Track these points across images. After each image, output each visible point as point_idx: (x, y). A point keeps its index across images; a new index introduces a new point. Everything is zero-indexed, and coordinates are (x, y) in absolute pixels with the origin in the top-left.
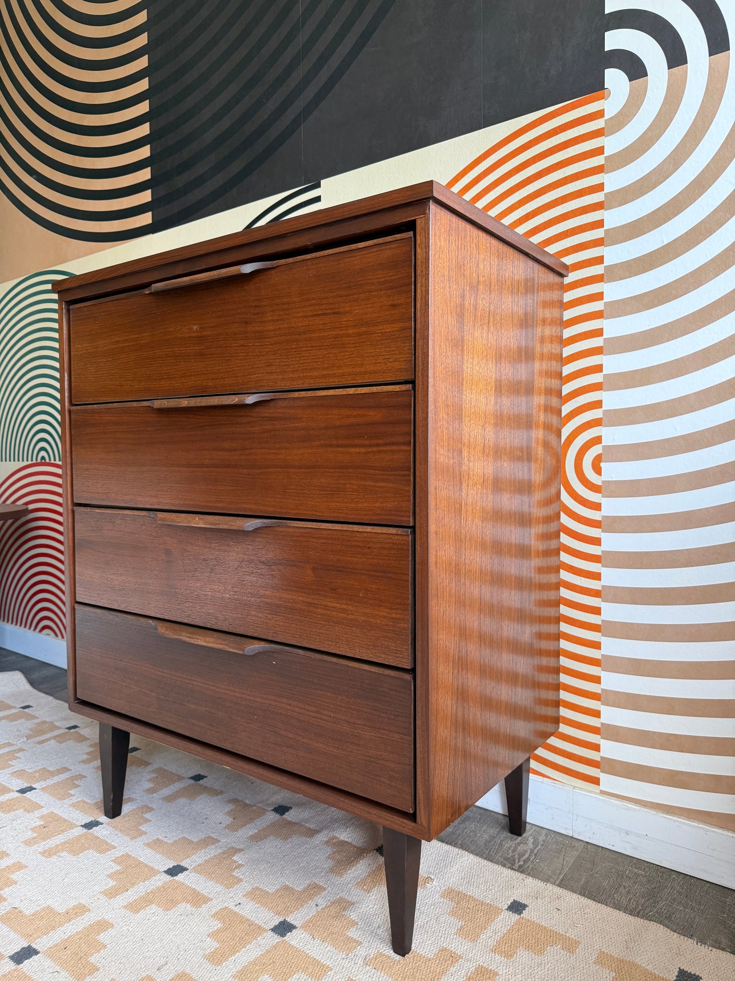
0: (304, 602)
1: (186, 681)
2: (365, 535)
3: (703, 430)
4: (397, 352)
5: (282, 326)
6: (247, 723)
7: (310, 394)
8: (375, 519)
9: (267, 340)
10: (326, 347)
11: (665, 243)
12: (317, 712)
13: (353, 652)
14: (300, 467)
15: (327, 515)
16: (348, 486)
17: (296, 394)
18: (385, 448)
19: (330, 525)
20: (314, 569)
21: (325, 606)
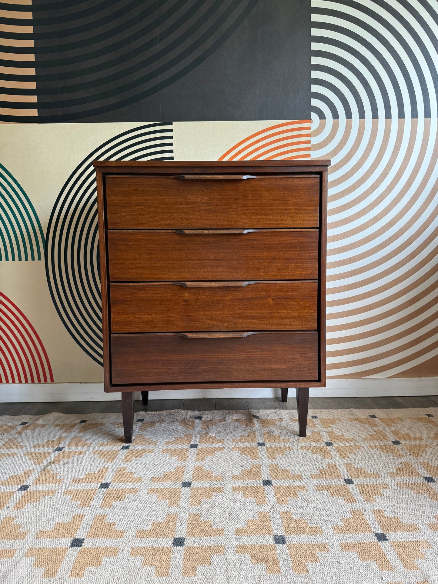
0: (268, 313)
1: (199, 357)
2: (298, 284)
3: (343, 246)
4: (313, 217)
5: (257, 203)
6: (237, 367)
7: (271, 230)
8: (303, 278)
9: (249, 208)
10: (280, 213)
11: (332, 180)
12: (275, 354)
13: (293, 328)
14: (266, 259)
15: (280, 278)
16: (290, 266)
17: (265, 230)
18: (307, 252)
19: (282, 281)
20: (273, 299)
21: (279, 313)
